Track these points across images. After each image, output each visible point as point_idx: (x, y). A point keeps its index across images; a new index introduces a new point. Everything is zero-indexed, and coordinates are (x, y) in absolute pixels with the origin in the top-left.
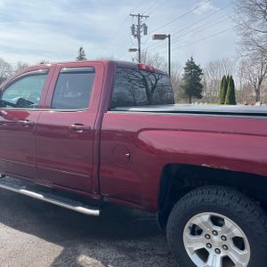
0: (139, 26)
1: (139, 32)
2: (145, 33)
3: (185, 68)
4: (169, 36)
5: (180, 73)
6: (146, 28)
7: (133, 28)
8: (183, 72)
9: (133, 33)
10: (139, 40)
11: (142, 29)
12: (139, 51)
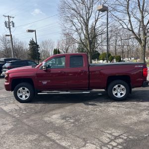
0: (9, 22)
2: (13, 26)
4: (35, 31)
6: (13, 24)
7: (6, 23)
8: (29, 46)
9: (6, 26)
10: (10, 30)
11: (11, 24)
12: (11, 36)
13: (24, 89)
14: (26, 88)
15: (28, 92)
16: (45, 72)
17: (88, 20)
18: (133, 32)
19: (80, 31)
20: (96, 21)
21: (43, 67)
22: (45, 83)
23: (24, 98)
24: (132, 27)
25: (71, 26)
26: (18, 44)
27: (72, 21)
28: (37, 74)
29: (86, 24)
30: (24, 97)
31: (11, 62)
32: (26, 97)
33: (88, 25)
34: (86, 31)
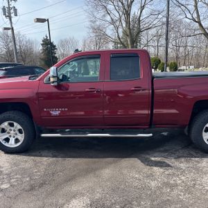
0: (9, 8)
1: (10, 13)
2: (16, 15)
3: (42, 45)
4: (48, 20)
5: (39, 48)
6: (15, 10)
7: (4, 9)
8: (41, 47)
9: (5, 14)
10: (11, 20)
11: (12, 11)
12: (12, 29)
13: (12, 125)
14: (15, 124)
15: (20, 131)
16: (55, 90)
17: (130, 6)
18: (201, 25)
19: (118, 23)
20: (142, 8)
21: (52, 80)
22: (55, 113)
23: (12, 144)
24: (198, 16)
25: (104, 16)
26: (25, 43)
27: (105, 7)
28: (37, 94)
29: (127, 12)
30: (12, 141)
31: (6, 70)
32: (17, 141)
33: (129, 15)
34: (127, 22)
